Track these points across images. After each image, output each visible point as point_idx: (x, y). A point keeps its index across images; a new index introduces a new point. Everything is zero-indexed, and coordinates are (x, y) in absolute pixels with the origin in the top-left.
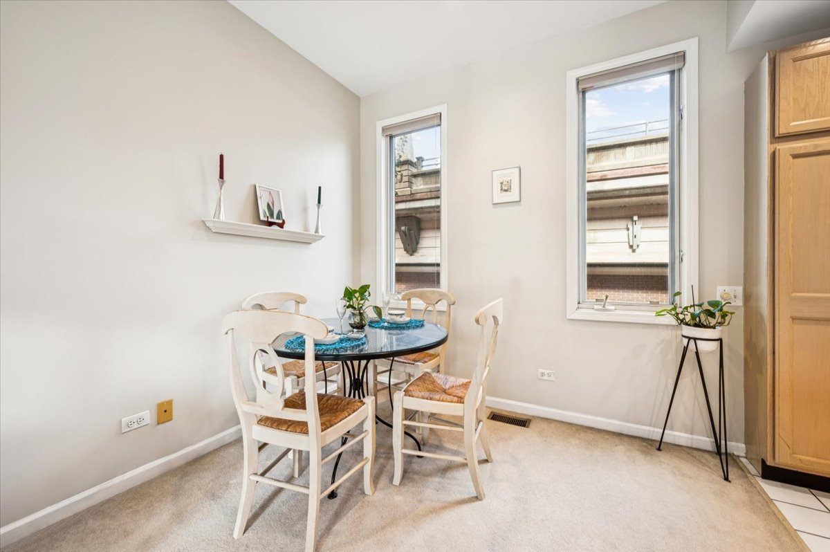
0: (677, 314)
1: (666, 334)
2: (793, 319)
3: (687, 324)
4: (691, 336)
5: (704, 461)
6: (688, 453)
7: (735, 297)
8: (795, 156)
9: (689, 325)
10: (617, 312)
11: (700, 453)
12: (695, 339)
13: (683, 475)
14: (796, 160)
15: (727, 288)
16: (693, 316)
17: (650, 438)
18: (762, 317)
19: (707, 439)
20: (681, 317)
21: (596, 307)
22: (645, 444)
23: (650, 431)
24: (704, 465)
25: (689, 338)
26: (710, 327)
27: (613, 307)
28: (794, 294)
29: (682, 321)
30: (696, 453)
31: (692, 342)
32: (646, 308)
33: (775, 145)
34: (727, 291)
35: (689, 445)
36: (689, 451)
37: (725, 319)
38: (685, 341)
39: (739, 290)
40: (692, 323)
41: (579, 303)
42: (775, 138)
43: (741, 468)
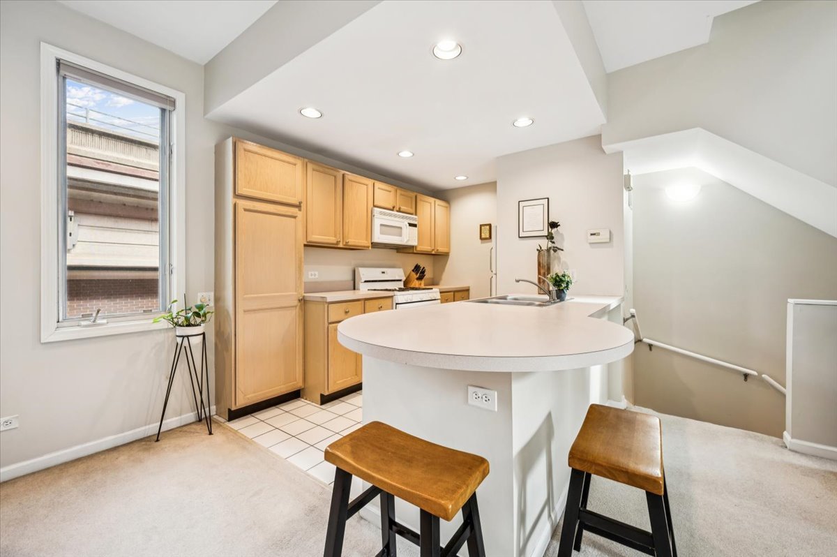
0: (173, 318)
1: (161, 337)
2: (245, 311)
3: (180, 326)
4: (184, 334)
5: (193, 430)
6: (180, 431)
7: (209, 300)
8: (245, 210)
9: (183, 326)
10: (110, 325)
11: (189, 427)
12: (188, 336)
13: (183, 448)
14: (247, 213)
15: (204, 294)
16: (187, 319)
17: (146, 436)
18: (228, 312)
19: (192, 414)
20: (175, 320)
21: (83, 323)
22: (143, 443)
23: (146, 430)
24: (194, 433)
25: (183, 337)
26: (198, 325)
27: (105, 321)
28: (245, 296)
29: (177, 324)
30: (185, 428)
31: (186, 339)
32: (142, 317)
33: (236, 200)
34: (205, 296)
35: (179, 425)
36: (180, 429)
37: (205, 317)
38: (179, 340)
39: (212, 294)
40: (185, 324)
41: (58, 322)
42: (236, 196)
43: (217, 422)
